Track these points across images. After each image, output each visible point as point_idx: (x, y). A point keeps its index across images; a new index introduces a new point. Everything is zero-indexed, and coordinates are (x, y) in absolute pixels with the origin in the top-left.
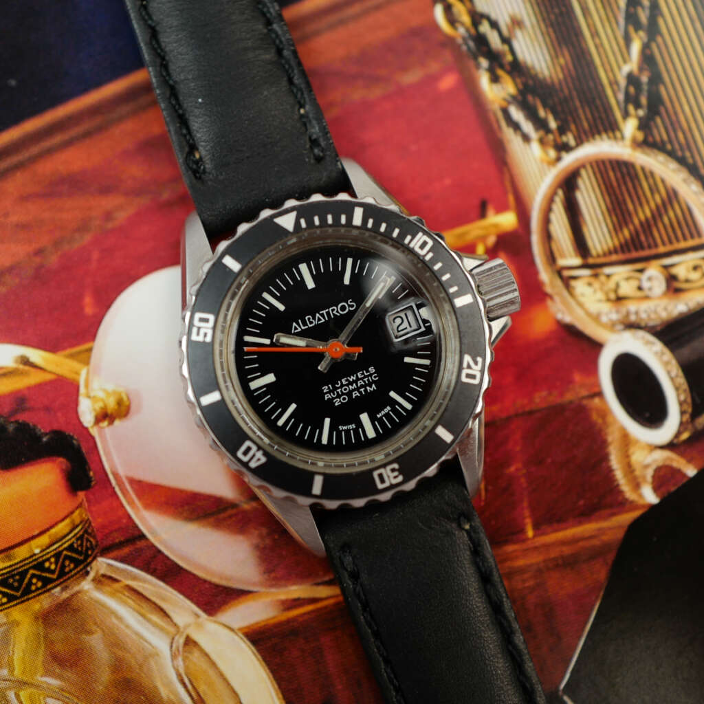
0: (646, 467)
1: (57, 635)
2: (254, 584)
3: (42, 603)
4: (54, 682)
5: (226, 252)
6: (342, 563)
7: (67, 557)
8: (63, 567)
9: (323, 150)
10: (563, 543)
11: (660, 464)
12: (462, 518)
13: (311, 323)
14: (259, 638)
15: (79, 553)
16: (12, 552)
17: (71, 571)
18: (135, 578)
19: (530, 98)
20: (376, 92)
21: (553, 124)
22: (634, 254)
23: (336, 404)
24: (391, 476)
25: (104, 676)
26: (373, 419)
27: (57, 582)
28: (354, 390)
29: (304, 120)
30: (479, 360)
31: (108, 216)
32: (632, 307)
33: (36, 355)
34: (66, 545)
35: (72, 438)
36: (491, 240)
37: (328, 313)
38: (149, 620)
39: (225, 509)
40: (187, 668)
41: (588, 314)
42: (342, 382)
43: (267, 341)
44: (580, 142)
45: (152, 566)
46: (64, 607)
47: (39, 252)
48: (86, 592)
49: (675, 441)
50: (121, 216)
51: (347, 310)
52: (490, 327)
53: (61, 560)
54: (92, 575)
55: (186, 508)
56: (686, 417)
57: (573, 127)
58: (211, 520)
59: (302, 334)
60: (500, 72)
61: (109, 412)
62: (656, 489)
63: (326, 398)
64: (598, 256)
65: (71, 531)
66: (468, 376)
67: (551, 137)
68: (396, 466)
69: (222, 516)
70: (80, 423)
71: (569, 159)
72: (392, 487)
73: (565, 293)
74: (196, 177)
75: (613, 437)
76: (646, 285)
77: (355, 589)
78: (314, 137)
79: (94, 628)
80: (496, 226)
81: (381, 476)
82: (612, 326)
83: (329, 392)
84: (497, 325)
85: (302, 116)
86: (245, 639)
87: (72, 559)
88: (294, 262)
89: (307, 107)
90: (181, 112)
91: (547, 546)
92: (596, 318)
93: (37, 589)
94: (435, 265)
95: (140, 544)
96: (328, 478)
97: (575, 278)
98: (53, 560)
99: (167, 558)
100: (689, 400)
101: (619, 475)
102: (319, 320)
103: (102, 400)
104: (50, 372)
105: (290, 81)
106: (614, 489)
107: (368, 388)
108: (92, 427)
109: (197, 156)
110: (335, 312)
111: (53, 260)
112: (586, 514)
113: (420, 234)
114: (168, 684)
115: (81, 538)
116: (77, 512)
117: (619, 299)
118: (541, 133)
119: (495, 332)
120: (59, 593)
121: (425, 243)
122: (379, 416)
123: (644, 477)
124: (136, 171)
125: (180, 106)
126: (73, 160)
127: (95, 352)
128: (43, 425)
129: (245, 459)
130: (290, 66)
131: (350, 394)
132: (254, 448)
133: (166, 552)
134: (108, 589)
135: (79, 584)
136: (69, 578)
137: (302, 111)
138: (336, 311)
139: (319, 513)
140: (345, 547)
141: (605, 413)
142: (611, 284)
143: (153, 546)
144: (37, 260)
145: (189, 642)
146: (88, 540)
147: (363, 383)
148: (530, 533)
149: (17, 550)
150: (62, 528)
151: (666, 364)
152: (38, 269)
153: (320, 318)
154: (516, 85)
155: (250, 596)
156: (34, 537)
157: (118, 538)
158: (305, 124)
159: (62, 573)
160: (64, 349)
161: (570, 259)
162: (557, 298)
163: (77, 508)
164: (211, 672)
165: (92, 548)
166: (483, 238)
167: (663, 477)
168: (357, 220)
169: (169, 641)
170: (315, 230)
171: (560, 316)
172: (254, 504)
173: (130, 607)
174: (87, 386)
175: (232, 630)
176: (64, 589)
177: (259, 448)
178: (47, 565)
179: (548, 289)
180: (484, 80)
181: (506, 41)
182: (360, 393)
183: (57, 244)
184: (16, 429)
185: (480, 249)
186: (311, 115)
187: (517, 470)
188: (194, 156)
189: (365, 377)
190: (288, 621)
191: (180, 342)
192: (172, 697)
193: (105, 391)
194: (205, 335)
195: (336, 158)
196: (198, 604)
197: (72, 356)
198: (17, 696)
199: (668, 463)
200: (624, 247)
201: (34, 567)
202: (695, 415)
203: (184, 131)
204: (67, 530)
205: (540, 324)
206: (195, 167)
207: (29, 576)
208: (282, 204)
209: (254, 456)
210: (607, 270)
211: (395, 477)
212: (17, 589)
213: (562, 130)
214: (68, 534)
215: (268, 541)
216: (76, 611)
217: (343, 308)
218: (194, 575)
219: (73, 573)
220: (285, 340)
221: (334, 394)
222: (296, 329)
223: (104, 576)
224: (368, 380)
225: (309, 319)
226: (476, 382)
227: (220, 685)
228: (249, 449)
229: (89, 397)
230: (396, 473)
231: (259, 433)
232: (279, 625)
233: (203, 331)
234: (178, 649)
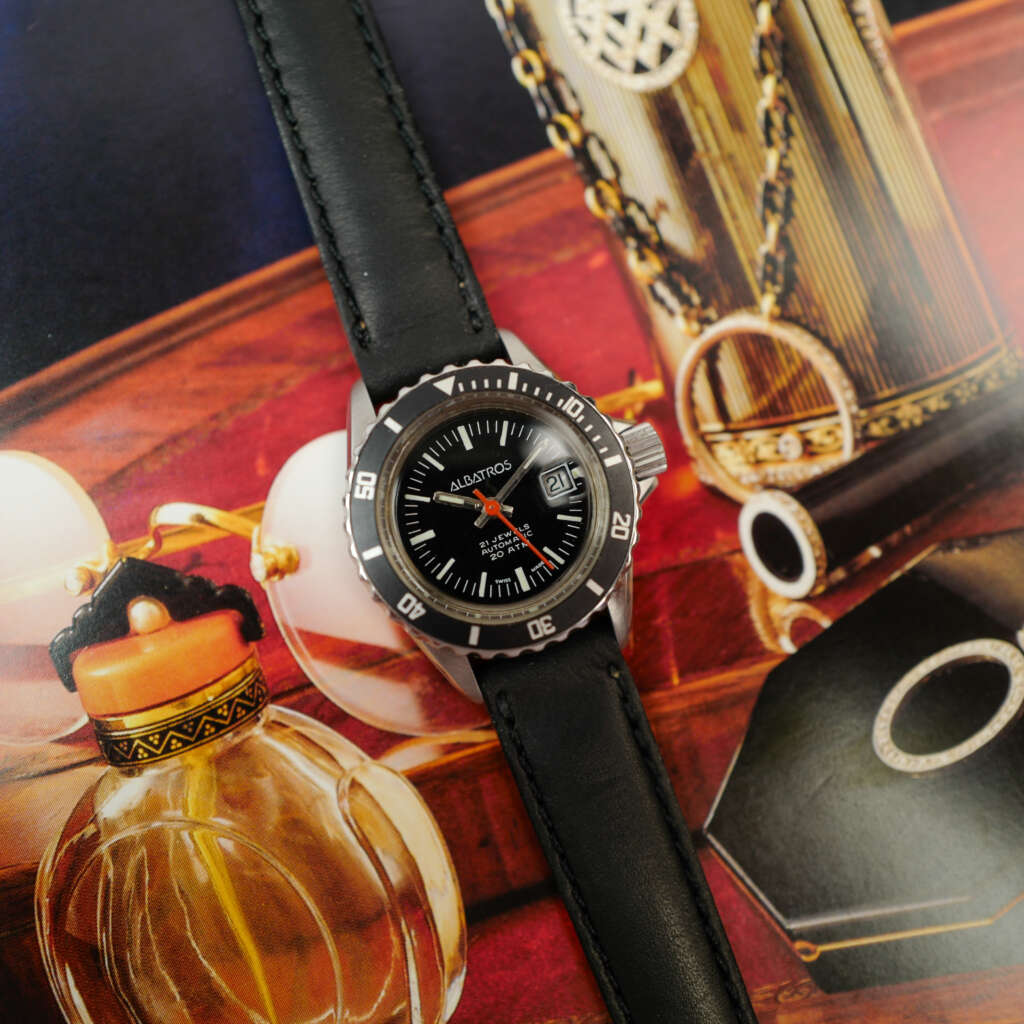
0: (784, 618)
1: (228, 777)
2: (417, 730)
3: (216, 747)
4: (226, 822)
5: (389, 414)
6: (499, 709)
7: (238, 704)
8: (235, 713)
9: (481, 322)
10: (707, 690)
11: (796, 616)
12: (612, 667)
13: (469, 482)
14: (421, 780)
15: (251, 700)
16: (187, 699)
17: (242, 717)
18: (303, 724)
19: (675, 276)
20: (531, 270)
21: (696, 299)
22: (772, 420)
23: (493, 559)
24: (544, 628)
25: (274, 817)
26: (527, 573)
27: (229, 728)
28: (510, 546)
29: (464, 293)
30: (628, 517)
31: (280, 383)
32: (770, 469)
33: (211, 514)
34: (238, 693)
35: (244, 592)
36: (639, 407)
37: (485, 473)
38: (316, 764)
39: (389, 659)
40: (352, 809)
41: (729, 475)
42: (498, 539)
43: (427, 500)
44: (721, 316)
45: (320, 713)
46: (236, 751)
47: (215, 417)
48: (257, 737)
49: (811, 596)
50: (293, 384)
51: (503, 470)
52: (638, 486)
53: (233, 708)
54: (262, 721)
55: (352, 657)
56: (822, 572)
57: (715, 302)
58: (376, 669)
59: (460, 493)
60: (647, 252)
61: (280, 567)
62: (794, 639)
63: (483, 553)
64: (739, 422)
65: (243, 680)
66: (618, 532)
67: (694, 312)
68: (549, 617)
69: (387, 664)
70: (252, 578)
71: (711, 332)
72: (545, 637)
73: (708, 456)
74: (361, 346)
75: (753, 591)
76: (783, 448)
77: (510, 734)
78: (473, 309)
79: (265, 771)
80: (643, 394)
81: (534, 627)
82: (752, 487)
83: (486, 548)
84: (645, 485)
85: (461, 290)
86: (408, 781)
87: (244, 707)
88: (452, 425)
89: (467, 281)
90: (347, 285)
91: (692, 693)
92: (737, 480)
93: (210, 735)
94: (585, 427)
95: (308, 692)
96: (484, 629)
97: (716, 442)
98: (225, 707)
99: (333, 705)
100: (824, 556)
101: (759, 626)
102: (477, 479)
103: (274, 556)
104: (224, 530)
105: (451, 257)
106: (754, 640)
107: (523, 544)
108: (264, 581)
109: (363, 326)
111: (227, 424)
112: (728, 663)
113: (572, 398)
114: (335, 824)
115: (252, 686)
116: (248, 663)
117: (758, 463)
118: (685, 307)
119: (644, 491)
120: (230, 739)
121: (577, 407)
122: (533, 570)
123: (782, 629)
124: (306, 341)
125: (347, 281)
126: (247, 331)
127: (266, 512)
128: (217, 580)
129: (405, 611)
130: (451, 244)
131: (505, 549)
132: (414, 600)
133: (333, 699)
134: (277, 734)
135: (250, 729)
136: (241, 724)
137: (462, 285)
138: (492, 471)
139: (477, 663)
140: (501, 695)
141: (745, 568)
142: (751, 448)
143: (320, 694)
144: (213, 424)
145: (355, 785)
146: (259, 688)
147: (518, 539)
148: (676, 680)
149: (191, 698)
150: (234, 676)
151: (802, 522)
152: (214, 432)
153: (478, 477)
154: (662, 262)
155: (412, 741)
156: (207, 686)
157: (288, 686)
158: (464, 297)
159: (234, 720)
160: (237, 507)
161: (712, 425)
162: (700, 461)
163: (248, 658)
164: (376, 814)
165: (263, 696)
166: (631, 405)
167: (800, 627)
168: (513, 384)
169: (334, 784)
170: (472, 394)
171: (703, 478)
173: (299, 751)
174: (259, 542)
175: (394, 772)
176: (237, 734)
177: (419, 600)
178: (220, 711)
179: (692, 452)
180: (632, 259)
181: (652, 222)
182: (516, 548)
183: (231, 409)
184: (191, 584)
185: (629, 415)
186: (470, 289)
187: (664, 622)
188: (360, 326)
189: (520, 533)
190: (449, 764)
191: (344, 500)
192: (338, 836)
193: (276, 547)
194: (368, 493)
195: (494, 329)
196: (364, 749)
197: (245, 515)
198: (191, 836)
199: (805, 615)
200: (762, 414)
201: (207, 714)
202: (830, 569)
203: (351, 303)
204: (238, 679)
205: (685, 486)
206: (361, 336)
207: (202, 722)
208: (441, 369)
209: (414, 608)
210: (748, 435)
211: (549, 628)
212: (191, 735)
213: (705, 305)
214: (240, 683)
215: (429, 689)
216: (247, 755)
217: (499, 468)
218: (360, 722)
219: (245, 719)
220: (445, 498)
221: (491, 550)
222: (454, 487)
223: (274, 722)
224: (523, 536)
225: (467, 478)
226: (625, 537)
227: (383, 824)
228: (409, 602)
229: (260, 552)
230: (549, 625)
231: (419, 587)
232: (441, 768)
233: (365, 490)
234: (344, 791)
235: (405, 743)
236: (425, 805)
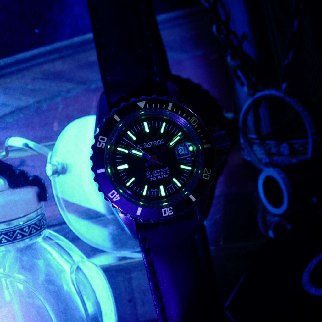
0: (272, 222)
1: (25, 258)
2: (108, 249)
3: (21, 244)
4: (21, 277)
5: (116, 113)
7: (33, 227)
8: (31, 231)
11: (277, 222)
14: (108, 271)
15: (39, 226)
16: (11, 222)
17: (34, 233)
18: (59, 239)
21: (254, 79)
23: (151, 180)
25: (42, 277)
26: (165, 188)
27: (28, 237)
28: (159, 176)
30: (210, 170)
31: (68, 91)
32: (275, 158)
33: (31, 144)
34: (33, 223)
35: (42, 179)
37: (153, 143)
38: (64, 258)
39: (100, 217)
40: (76, 278)
41: (257, 158)
42: (154, 172)
43: (127, 151)
45: (67, 236)
46: (29, 247)
47: (38, 102)
48: (39, 242)
49: (284, 215)
50: (74, 92)
51: (161, 143)
53: (30, 228)
54: (42, 236)
55: (84, 214)
56: (290, 205)
58: (94, 220)
61: (58, 171)
63: (147, 177)
64: (264, 135)
65: (36, 217)
66: (206, 176)
67: (252, 85)
68: (171, 208)
69: (99, 219)
70: (46, 174)
71: (258, 95)
72: (169, 216)
73: (249, 149)
75: (260, 209)
76: (282, 149)
79: (41, 257)
81: (165, 211)
82: (266, 164)
83: (149, 175)
86: (101, 270)
87: (35, 229)
88: (142, 121)
92: (260, 160)
93: (19, 239)
94: (198, 130)
95: (63, 226)
97: (254, 143)
98: (27, 228)
99: (74, 233)
100: (292, 198)
101: (260, 224)
103: (56, 166)
104: (36, 152)
106: (257, 230)
107: (165, 176)
108: (51, 176)
110: (155, 143)
111: (44, 106)
113: (194, 117)
114: (68, 284)
115: (40, 220)
116: (40, 210)
117: (270, 154)
118: (249, 82)
120: (28, 241)
121: (195, 121)
122: (167, 187)
123: (270, 226)
127: (56, 146)
128: (32, 172)
129: (112, 197)
131: (157, 177)
132: (116, 193)
133: (74, 231)
134: (48, 242)
135: (37, 239)
136: (33, 236)
141: (258, 199)
142: (268, 147)
143: (69, 228)
144: (37, 105)
145: (78, 269)
146: (43, 222)
147: (163, 173)
149: (13, 222)
150: (33, 215)
152: (38, 108)
153: (149, 145)
154: (241, 62)
155: (105, 253)
156: (21, 218)
157: (55, 222)
159: (30, 234)
160: (43, 143)
161: (252, 135)
162: (245, 150)
163: (40, 208)
164: (85, 281)
165: (44, 225)
168: (170, 107)
169: (70, 266)
170: (152, 109)
171: (246, 157)
172: (112, 216)
173: (56, 251)
174: (51, 159)
175: (96, 266)
176: (30, 240)
177: (118, 193)
178: (25, 229)
179: (243, 146)
180: (229, 58)
181: (240, 43)
182: (161, 177)
183: (46, 100)
184: (19, 173)
189: (164, 171)
190: (119, 266)
192: (68, 289)
193: (58, 162)
194: (103, 145)
196: (84, 253)
197: (46, 146)
198: (6, 280)
199: (281, 222)
201: (19, 230)
207: (17, 233)
208: (140, 97)
209: (115, 196)
211: (170, 213)
212: (11, 238)
214: (34, 218)
215: (116, 232)
216: (35, 249)
217: (159, 142)
218: (84, 242)
219: (35, 234)
220: (135, 152)
221: (151, 176)
223: (47, 237)
224: (165, 172)
225: (145, 145)
226: (208, 179)
227: (88, 286)
229: (50, 163)
230: (171, 211)
233: (102, 143)
234: (73, 271)
235: (102, 253)
236: (107, 281)
